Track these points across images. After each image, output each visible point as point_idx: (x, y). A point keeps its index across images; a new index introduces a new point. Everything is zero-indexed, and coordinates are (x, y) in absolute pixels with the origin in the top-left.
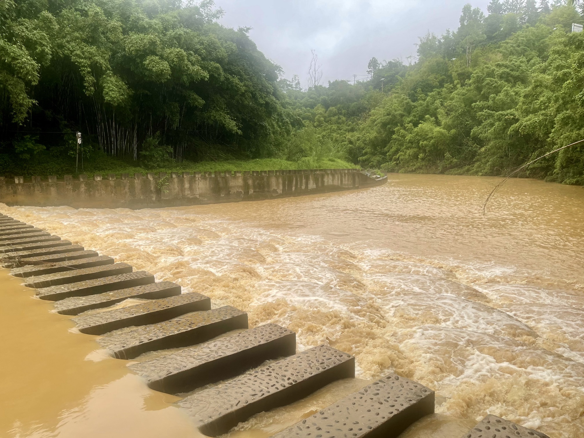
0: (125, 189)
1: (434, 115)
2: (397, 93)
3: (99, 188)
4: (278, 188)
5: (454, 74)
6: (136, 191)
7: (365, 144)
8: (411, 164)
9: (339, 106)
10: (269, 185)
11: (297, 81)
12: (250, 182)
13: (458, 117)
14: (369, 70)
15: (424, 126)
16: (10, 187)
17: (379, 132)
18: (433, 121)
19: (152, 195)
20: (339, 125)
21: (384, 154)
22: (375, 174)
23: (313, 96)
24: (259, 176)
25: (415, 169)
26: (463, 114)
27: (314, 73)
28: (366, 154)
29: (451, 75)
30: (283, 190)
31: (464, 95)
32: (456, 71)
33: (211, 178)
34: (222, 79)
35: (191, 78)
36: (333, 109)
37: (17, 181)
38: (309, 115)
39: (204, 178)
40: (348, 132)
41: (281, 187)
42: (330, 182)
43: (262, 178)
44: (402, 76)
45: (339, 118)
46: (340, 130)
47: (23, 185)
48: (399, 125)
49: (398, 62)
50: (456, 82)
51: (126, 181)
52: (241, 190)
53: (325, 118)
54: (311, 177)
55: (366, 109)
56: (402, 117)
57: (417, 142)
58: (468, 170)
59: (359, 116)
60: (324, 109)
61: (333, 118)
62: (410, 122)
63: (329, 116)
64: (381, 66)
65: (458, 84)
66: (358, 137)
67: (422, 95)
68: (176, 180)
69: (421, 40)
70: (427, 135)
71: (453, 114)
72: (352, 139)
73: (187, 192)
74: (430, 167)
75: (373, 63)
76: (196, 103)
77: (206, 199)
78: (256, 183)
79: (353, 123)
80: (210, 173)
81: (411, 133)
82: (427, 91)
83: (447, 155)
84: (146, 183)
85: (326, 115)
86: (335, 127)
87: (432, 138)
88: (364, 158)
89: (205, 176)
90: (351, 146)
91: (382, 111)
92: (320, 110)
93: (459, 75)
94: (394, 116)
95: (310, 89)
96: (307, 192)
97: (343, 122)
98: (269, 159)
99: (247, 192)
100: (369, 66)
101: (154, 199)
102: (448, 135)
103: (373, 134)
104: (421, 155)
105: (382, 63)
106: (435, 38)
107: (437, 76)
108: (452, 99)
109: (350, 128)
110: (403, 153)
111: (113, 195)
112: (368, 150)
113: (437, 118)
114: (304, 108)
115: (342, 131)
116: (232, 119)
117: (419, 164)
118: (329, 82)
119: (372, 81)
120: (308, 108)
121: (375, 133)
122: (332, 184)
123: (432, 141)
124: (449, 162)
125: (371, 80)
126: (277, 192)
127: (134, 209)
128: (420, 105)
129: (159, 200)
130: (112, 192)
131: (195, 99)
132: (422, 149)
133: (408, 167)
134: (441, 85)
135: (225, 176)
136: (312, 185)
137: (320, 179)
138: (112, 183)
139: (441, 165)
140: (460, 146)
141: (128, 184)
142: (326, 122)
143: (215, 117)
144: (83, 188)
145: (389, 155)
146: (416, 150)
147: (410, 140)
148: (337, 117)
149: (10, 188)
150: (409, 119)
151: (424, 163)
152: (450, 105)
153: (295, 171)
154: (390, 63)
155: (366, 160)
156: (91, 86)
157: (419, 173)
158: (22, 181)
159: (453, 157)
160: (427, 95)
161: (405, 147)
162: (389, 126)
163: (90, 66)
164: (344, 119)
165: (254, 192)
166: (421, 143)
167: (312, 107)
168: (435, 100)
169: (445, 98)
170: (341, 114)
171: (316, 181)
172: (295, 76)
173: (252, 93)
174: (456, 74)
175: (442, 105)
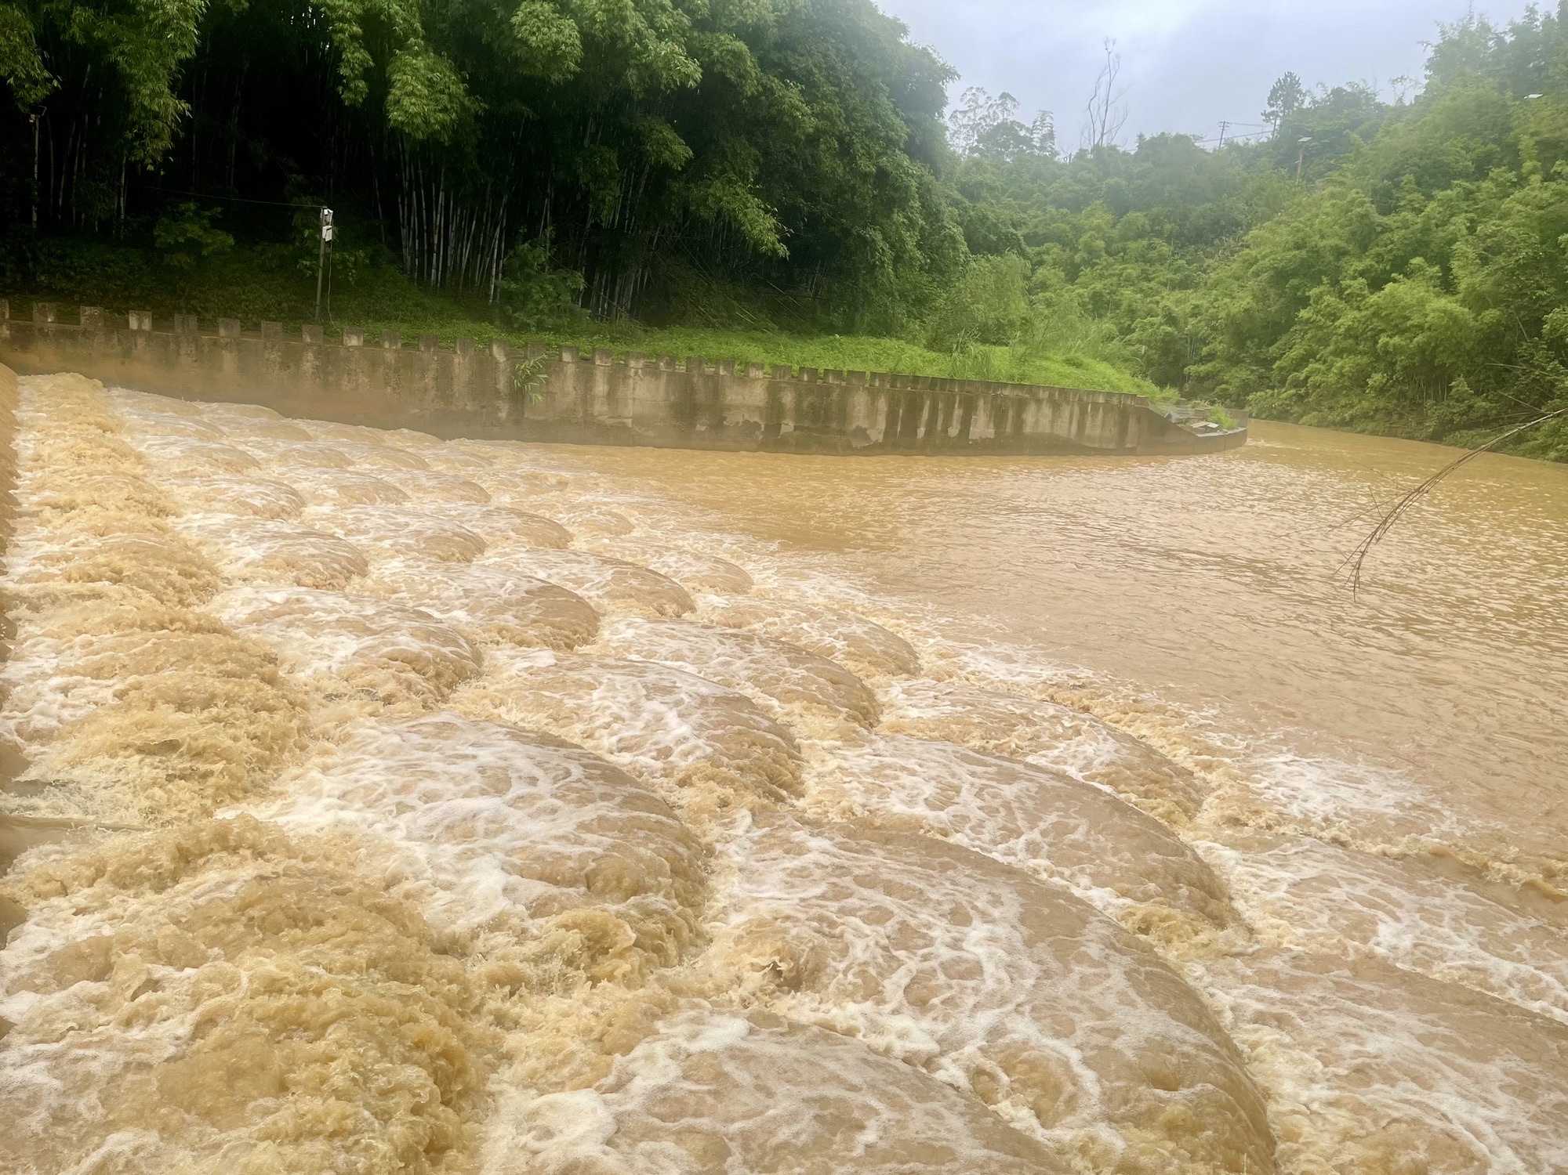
0: (423, 377)
1: (1442, 259)
2: (1342, 183)
3: (353, 366)
4: (873, 425)
5: (1526, 142)
6: (455, 388)
7: (1214, 329)
8: (1343, 402)
9: (1155, 210)
10: (844, 415)
11: (1045, 130)
12: (788, 398)
13: (1512, 272)
14: (1269, 110)
15: (1400, 290)
16: (115, 336)
17: (1261, 298)
18: (1431, 278)
19: (500, 403)
20: (1147, 267)
21: (1267, 363)
22: (1205, 419)
23: (1085, 175)
24: (814, 383)
25: (1352, 417)
26: (1532, 264)
27: (1103, 109)
28: (1211, 357)
29: (1515, 144)
30: (886, 434)
31: (1542, 208)
32: (1533, 135)
33: (671, 375)
34: (750, 89)
35: (651, 77)
36: (1138, 217)
37: (134, 324)
38: (1064, 231)
39: (653, 371)
40: (1173, 289)
41: (882, 424)
42: (1045, 426)
43: (826, 391)
44: (1367, 136)
45: (1151, 247)
46: (1149, 280)
47: (149, 336)
48: (1325, 279)
49: (1362, 91)
50: (1528, 165)
51: (428, 356)
52: (756, 419)
53: (1109, 241)
54: (981, 403)
55: (1238, 224)
56: (1338, 259)
57: (1373, 337)
58: (1519, 439)
59: (1213, 245)
60: (1109, 217)
61: (1132, 245)
62: (1362, 274)
63: (1124, 238)
64: (1308, 99)
65: (1533, 172)
66: (1196, 306)
67: (1415, 195)
68: (571, 369)
69: (1443, 33)
70: (1408, 318)
71: (1501, 260)
72: (1177, 311)
73: (600, 408)
74: (1401, 416)
75: (1286, 90)
76: (667, 155)
77: (651, 433)
78: (805, 404)
79: (1189, 263)
80: (672, 360)
81: (1358, 308)
82: (1431, 186)
83: (1460, 385)
84: (484, 368)
85: (1115, 233)
86: (1133, 270)
87: (1420, 327)
88: (1203, 368)
89: (657, 368)
90: (1169, 329)
91: (1284, 235)
92: (1097, 217)
93: (1543, 145)
94: (1316, 252)
95: (1081, 154)
96: (965, 446)
97: (1162, 259)
98: (873, 340)
99: (774, 427)
100: (1270, 99)
101: (503, 415)
102: (1472, 323)
103: (1242, 302)
104: (1377, 378)
105: (1314, 90)
106: (1488, 30)
107: (1472, 145)
108: (1504, 216)
109: (1178, 277)
110: (1323, 367)
111: (389, 389)
112: (1219, 346)
113: (1447, 270)
114: (1051, 209)
115: (1152, 284)
116: (767, 211)
117: (1365, 404)
118: (1141, 136)
119: (1274, 145)
120: (1065, 210)
121: (1249, 299)
122: (1048, 430)
123: (1420, 338)
124: (1463, 406)
125: (1270, 141)
126: (867, 437)
127: (444, 437)
128: (1401, 225)
129: (517, 419)
130: (387, 384)
131: (665, 143)
132: (1385, 359)
133: (1331, 408)
134: (1481, 170)
135: (717, 373)
136: (982, 427)
137: (1010, 413)
138: (390, 357)
139: (1435, 413)
140: (1508, 362)
141: (434, 366)
142: (1111, 255)
143: (721, 200)
144: (309, 361)
145: (1281, 369)
146: (1363, 360)
147: (1349, 329)
148: (1145, 242)
149: (115, 340)
150: (1360, 266)
151: (1382, 404)
152: (1494, 235)
153: (934, 382)
154: (1337, 92)
155: (1208, 376)
156: (356, 77)
157: (1363, 431)
158: (147, 325)
159: (1477, 393)
160: (1430, 197)
161: (1331, 348)
162: (1294, 282)
163: (362, 20)
164: (1166, 249)
165: (796, 428)
166: (1383, 339)
167: (1077, 206)
168: (1452, 215)
169: (1486, 212)
170: (1159, 234)
171: (998, 415)
172: (1044, 113)
173: (841, 140)
174: (1532, 142)
175: (1471, 230)
